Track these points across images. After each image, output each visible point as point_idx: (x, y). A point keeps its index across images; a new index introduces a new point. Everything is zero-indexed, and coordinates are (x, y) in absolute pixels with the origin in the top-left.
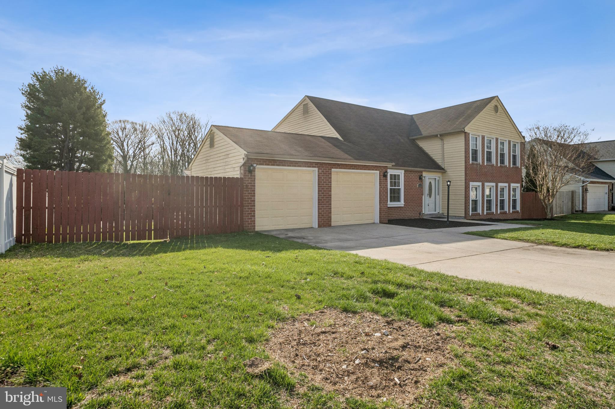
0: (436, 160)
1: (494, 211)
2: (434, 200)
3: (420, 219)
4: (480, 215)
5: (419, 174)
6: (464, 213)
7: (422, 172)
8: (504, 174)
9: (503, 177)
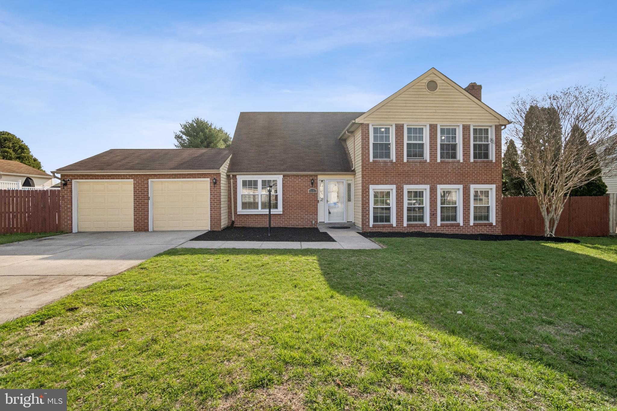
1: (428, 223)
2: (341, 207)
5: (311, 178)
7: (317, 176)
8: (454, 172)
9: (449, 176)
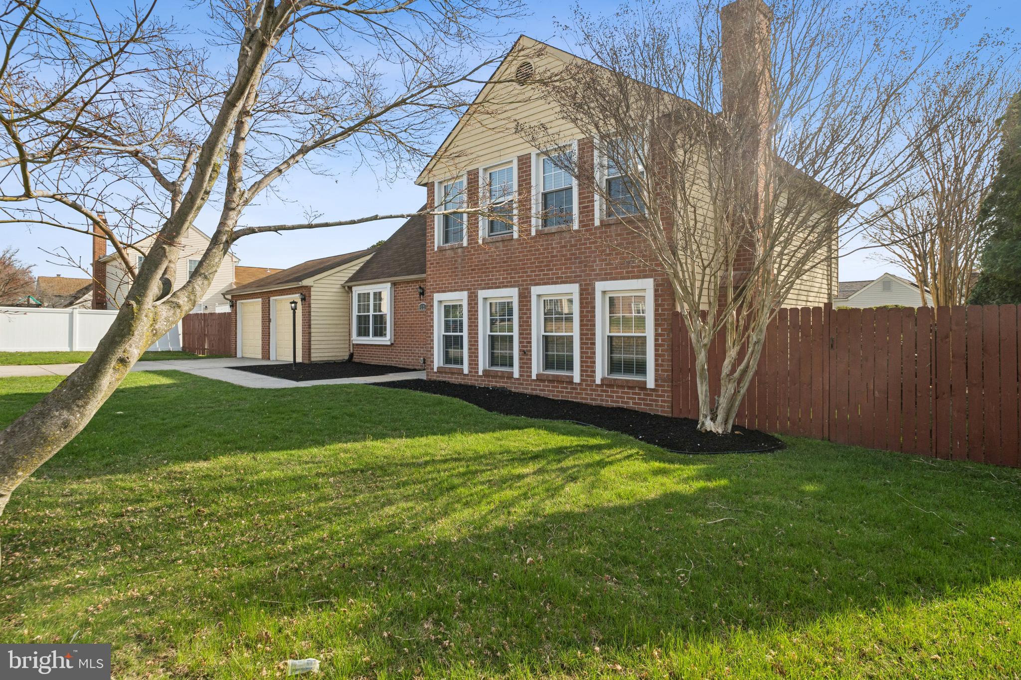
1: (516, 372)
8: (563, 256)
9: (554, 265)
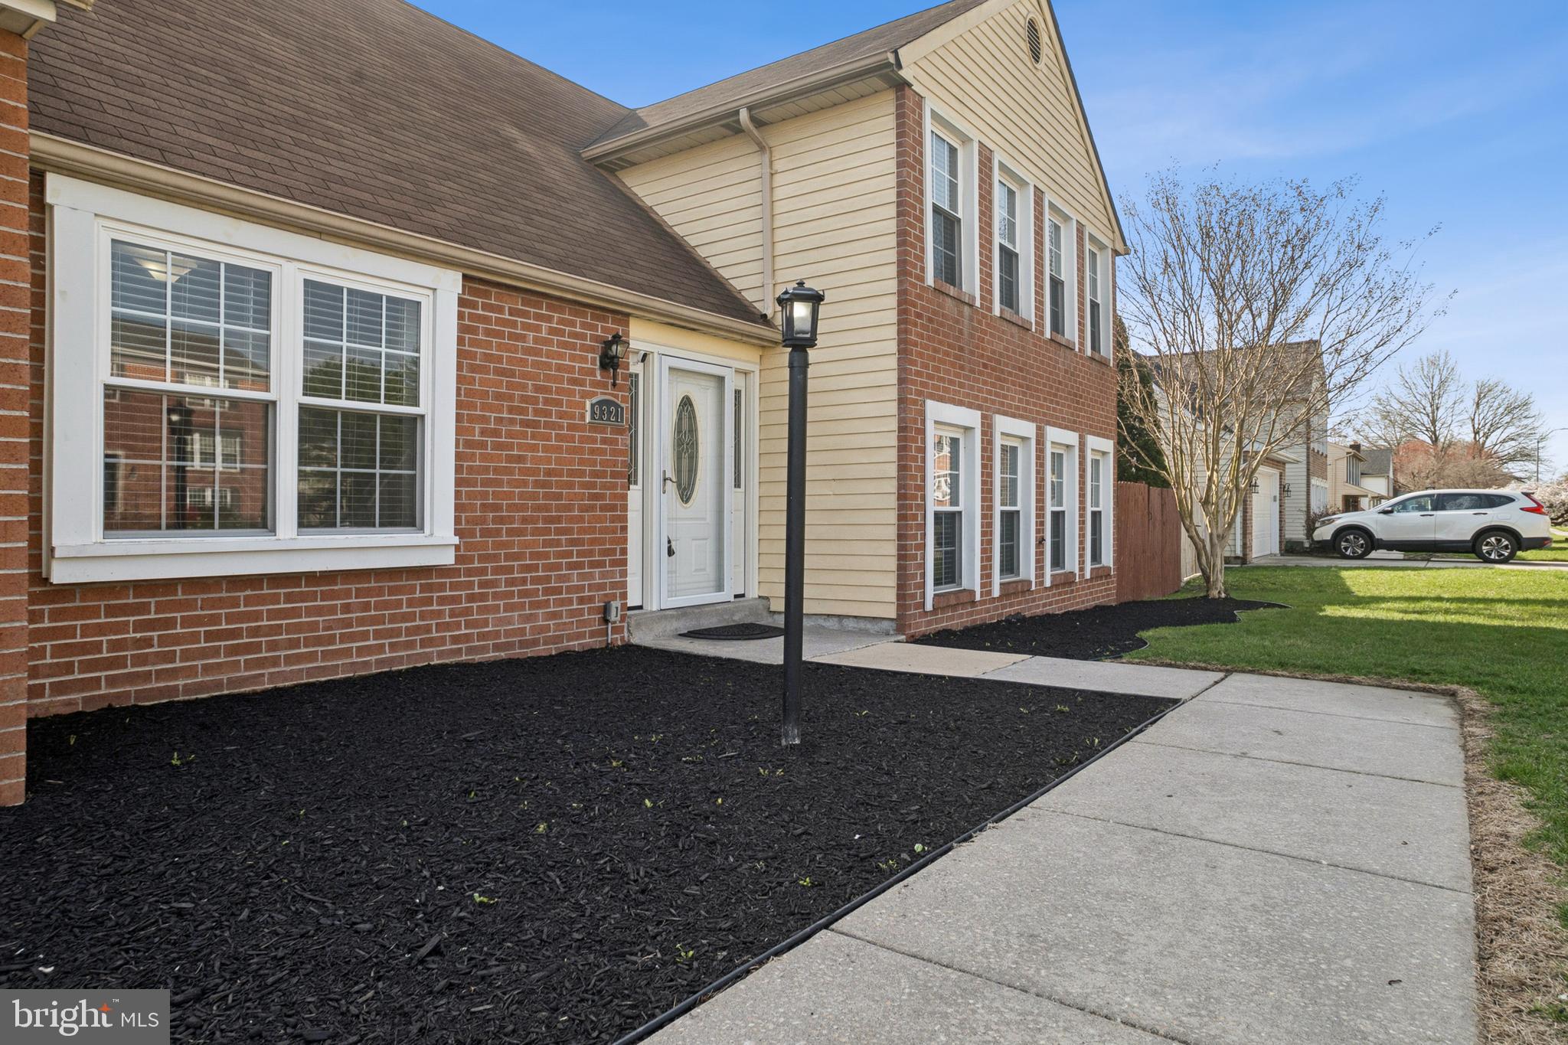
0: (725, 273)
1: (1033, 578)
2: (710, 517)
3: (609, 650)
4: (973, 603)
5: (604, 329)
6: (891, 596)
